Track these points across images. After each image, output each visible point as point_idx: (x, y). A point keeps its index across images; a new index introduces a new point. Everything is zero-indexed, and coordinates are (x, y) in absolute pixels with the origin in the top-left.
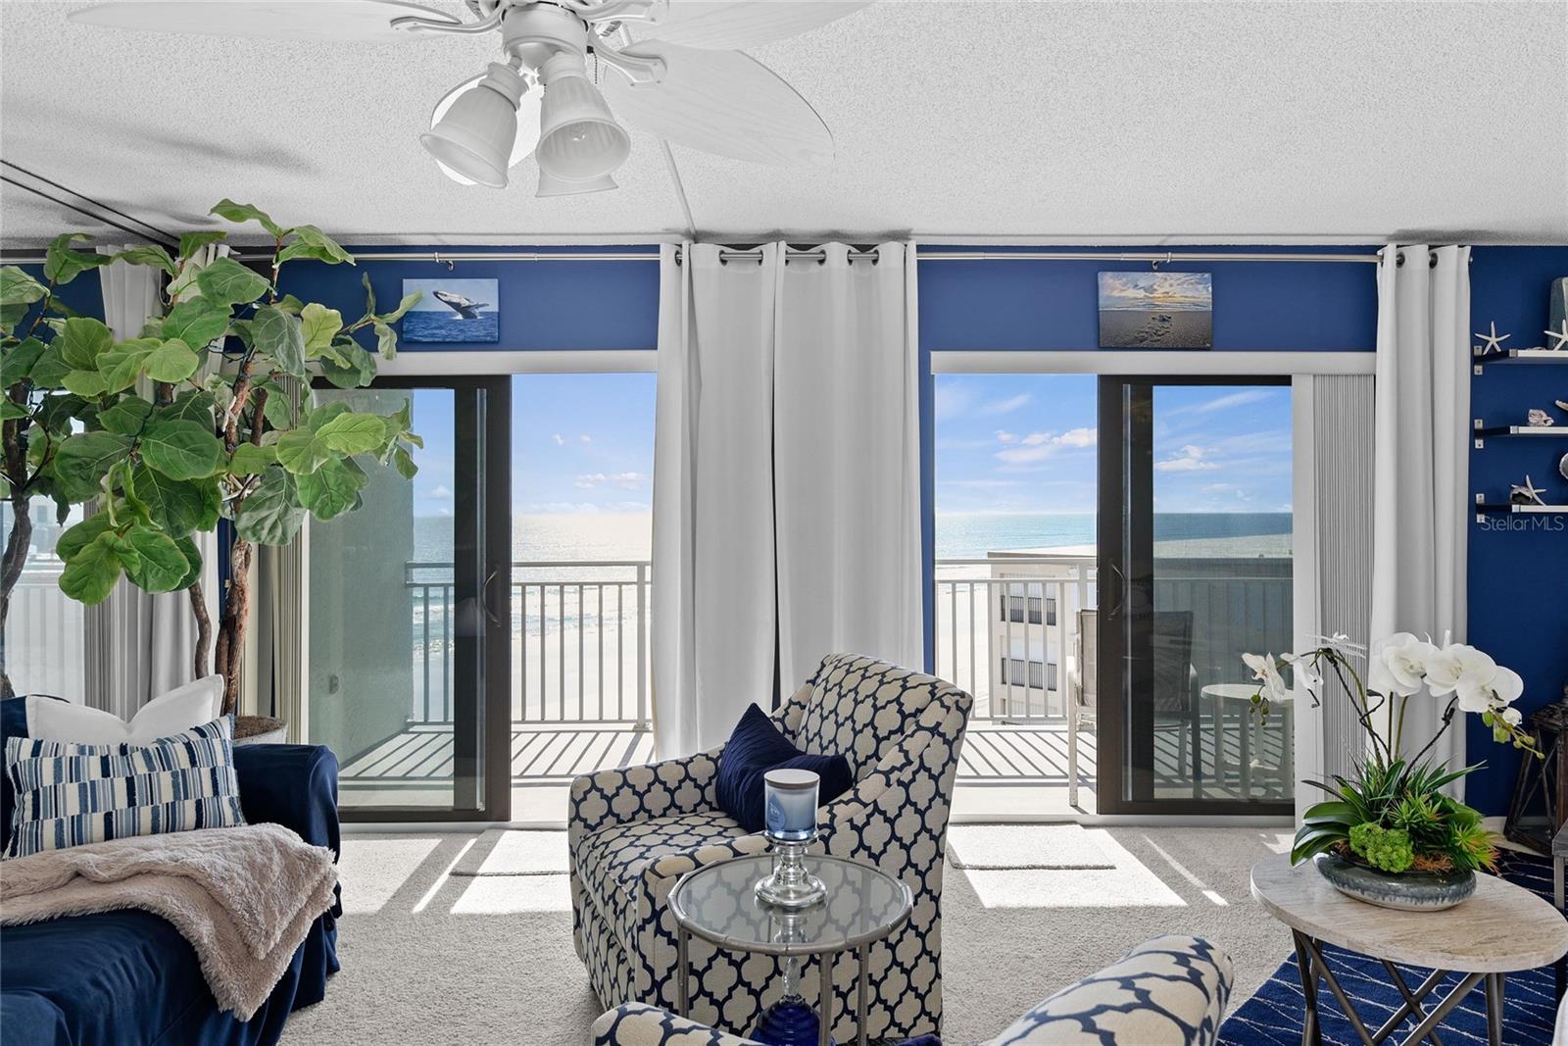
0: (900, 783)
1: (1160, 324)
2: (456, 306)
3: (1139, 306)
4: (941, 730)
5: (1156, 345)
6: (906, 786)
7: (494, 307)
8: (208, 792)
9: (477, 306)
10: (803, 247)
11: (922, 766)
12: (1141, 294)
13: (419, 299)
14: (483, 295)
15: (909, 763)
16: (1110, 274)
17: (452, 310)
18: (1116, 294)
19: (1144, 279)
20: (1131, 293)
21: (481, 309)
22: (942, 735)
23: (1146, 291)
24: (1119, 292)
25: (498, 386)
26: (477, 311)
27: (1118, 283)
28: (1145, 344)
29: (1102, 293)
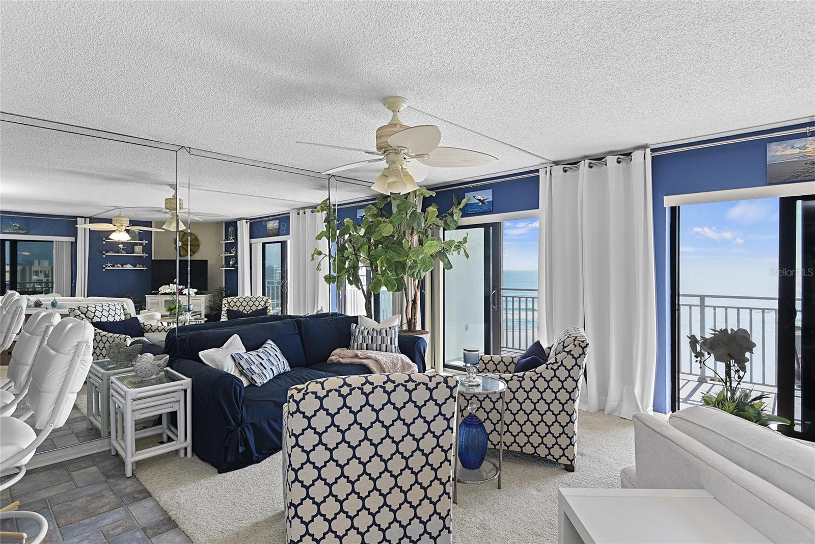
0: (552, 369)
1: (811, 166)
2: (479, 200)
3: (794, 158)
4: (572, 353)
5: (807, 178)
6: (555, 371)
7: (491, 199)
8: (389, 343)
9: (486, 199)
10: (598, 159)
11: (562, 364)
12: (797, 151)
13: (469, 199)
14: (487, 196)
15: (557, 362)
16: (774, 143)
17: (478, 201)
18: (778, 154)
19: (799, 143)
20: (789, 151)
21: (487, 200)
22: (572, 355)
23: (800, 149)
24: (778, 153)
25: (497, 226)
26: (486, 201)
27: (780, 148)
28: (799, 179)
29: (769, 154)
